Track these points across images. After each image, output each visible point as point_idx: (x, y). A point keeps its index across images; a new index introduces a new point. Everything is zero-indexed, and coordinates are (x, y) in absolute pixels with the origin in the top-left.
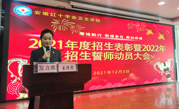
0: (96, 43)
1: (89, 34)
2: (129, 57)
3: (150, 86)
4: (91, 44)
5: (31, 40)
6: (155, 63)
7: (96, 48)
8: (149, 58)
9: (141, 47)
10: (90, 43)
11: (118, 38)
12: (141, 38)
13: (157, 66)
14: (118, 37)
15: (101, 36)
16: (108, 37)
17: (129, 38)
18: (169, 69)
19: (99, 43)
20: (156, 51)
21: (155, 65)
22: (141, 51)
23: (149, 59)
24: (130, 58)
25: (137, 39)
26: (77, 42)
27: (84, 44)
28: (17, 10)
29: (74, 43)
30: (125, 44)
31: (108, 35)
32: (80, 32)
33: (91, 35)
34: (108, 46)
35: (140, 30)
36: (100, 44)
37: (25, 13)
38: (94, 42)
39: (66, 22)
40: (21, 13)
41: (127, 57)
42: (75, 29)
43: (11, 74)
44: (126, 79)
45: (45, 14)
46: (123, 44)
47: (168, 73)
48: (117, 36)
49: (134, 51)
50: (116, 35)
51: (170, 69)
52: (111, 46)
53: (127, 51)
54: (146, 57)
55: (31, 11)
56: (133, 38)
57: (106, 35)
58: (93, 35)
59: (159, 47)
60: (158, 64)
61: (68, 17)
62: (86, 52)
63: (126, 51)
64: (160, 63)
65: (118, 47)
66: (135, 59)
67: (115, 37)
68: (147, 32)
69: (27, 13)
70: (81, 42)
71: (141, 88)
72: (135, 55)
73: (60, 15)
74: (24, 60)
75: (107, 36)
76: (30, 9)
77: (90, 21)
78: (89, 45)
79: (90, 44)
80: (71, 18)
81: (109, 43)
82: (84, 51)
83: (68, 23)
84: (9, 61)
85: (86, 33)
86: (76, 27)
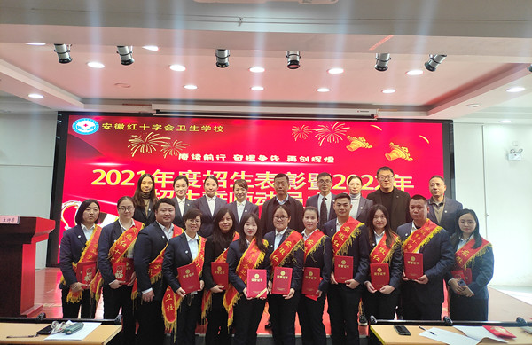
0: (211, 173)
1: (198, 157)
4: (202, 175)
10: (200, 173)
11: (265, 161)
12: (330, 160)
14: (266, 158)
15: (223, 160)
16: (241, 159)
17: (295, 160)
19: (219, 174)
25: (319, 161)
26: (173, 173)
28: (77, 126)
29: (167, 175)
31: (241, 157)
32: (180, 155)
33: (202, 158)
36: (222, 176)
37: (88, 130)
38: (209, 172)
39: (153, 138)
40: (83, 129)
42: (169, 148)
43: (65, 225)
45: (119, 128)
48: (263, 158)
49: (309, 188)
50: (260, 156)
55: (98, 125)
56: (307, 159)
57: (236, 157)
58: (206, 157)
61: (157, 128)
65: (265, 181)
67: (257, 160)
73: (144, 127)
75: (238, 158)
76: (96, 122)
78: (197, 178)
79: (200, 176)
80: (164, 129)
81: (243, 172)
83: (157, 139)
84: (63, 204)
85: (193, 156)
86: (171, 145)
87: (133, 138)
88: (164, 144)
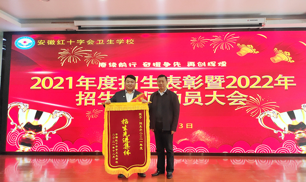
1: (114, 65)
5: (32, 78)
8: (245, 102)
11: (169, 67)
12: (223, 64)
14: (170, 64)
15: (135, 66)
16: (149, 66)
17: (194, 65)
20: (265, 86)
22: (224, 88)
23: (244, 104)
24: (196, 102)
25: (214, 65)
26: (94, 78)
27: (106, 80)
28: (19, 43)
30: (184, 77)
31: (149, 64)
32: (100, 63)
33: (117, 66)
34: (148, 81)
37: (27, 45)
38: (123, 77)
39: (78, 50)
40: (23, 45)
43: (11, 121)
44: (186, 139)
45: (51, 43)
48: (167, 64)
50: (165, 63)
53: (189, 88)
54: (236, 100)
55: (34, 41)
56: (204, 64)
57: (145, 64)
58: (121, 65)
59: (274, 78)
60: (273, 114)
61: (81, 43)
62: (108, 92)
63: (186, 89)
66: (207, 104)
67: (162, 66)
68: (239, 49)
70: (101, 78)
73: (71, 42)
74: (25, 104)
75: (147, 65)
76: (33, 39)
77: (116, 45)
78: (114, 82)
79: (116, 80)
80: (86, 43)
81: (151, 76)
82: (105, 91)
83: (81, 51)
86: (93, 56)
87: (62, 51)
88: (87, 55)
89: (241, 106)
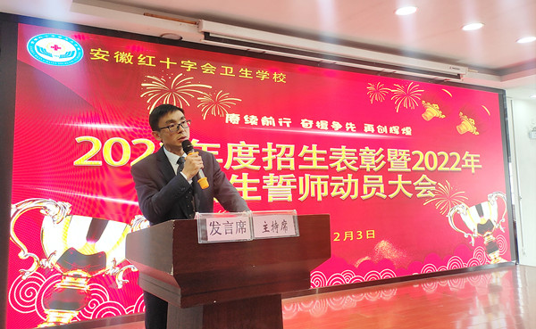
0: (274, 147)
1: (253, 120)
2: (373, 190)
3: (439, 280)
4: (260, 149)
5: (79, 139)
6: (452, 206)
7: (275, 161)
8: (433, 192)
9: (409, 159)
10: (257, 146)
11: (340, 130)
12: (407, 131)
13: (457, 217)
14: (341, 126)
15: (288, 126)
16: (311, 127)
17: (373, 131)
18: (494, 224)
19: (283, 147)
20: (453, 168)
21: (453, 211)
22: (409, 170)
23: (434, 195)
24: (377, 194)
25: (397, 133)
26: (218, 146)
27: (239, 151)
28: (38, 47)
30: (361, 150)
31: (311, 122)
32: (227, 115)
33: (259, 122)
34: (310, 155)
35: (405, 105)
36: (288, 151)
37: (61, 57)
38: (270, 144)
39: (184, 83)
40: (50, 55)
41: (369, 190)
42: (210, 103)
43: (19, 250)
44: (366, 258)
45: (123, 59)
46: (355, 150)
47: (492, 238)
48: (337, 125)
49: (389, 170)
50: (334, 122)
51: (496, 226)
52: (319, 155)
53: (368, 170)
54: (424, 189)
55: (80, 48)
56: (385, 129)
57: (304, 123)
58: (266, 121)
59: (462, 157)
60: (461, 209)
61: (189, 67)
62: (245, 175)
63: (363, 172)
64: (466, 206)
65: (341, 159)
66: (391, 196)
67: (330, 128)
68: (424, 110)
69: (68, 54)
70: (230, 146)
71: (412, 284)
72: (390, 182)
73: (168, 62)
74: (60, 203)
75: (307, 124)
76: (77, 44)
77: (256, 80)
78: (255, 155)
79: (258, 151)
80: (200, 70)
81: (314, 146)
82: (239, 173)
83: (190, 86)
84: (13, 206)
85: (246, 117)
86: (213, 97)
87: (150, 81)
88: (203, 96)
89: (430, 198)
